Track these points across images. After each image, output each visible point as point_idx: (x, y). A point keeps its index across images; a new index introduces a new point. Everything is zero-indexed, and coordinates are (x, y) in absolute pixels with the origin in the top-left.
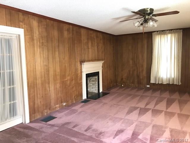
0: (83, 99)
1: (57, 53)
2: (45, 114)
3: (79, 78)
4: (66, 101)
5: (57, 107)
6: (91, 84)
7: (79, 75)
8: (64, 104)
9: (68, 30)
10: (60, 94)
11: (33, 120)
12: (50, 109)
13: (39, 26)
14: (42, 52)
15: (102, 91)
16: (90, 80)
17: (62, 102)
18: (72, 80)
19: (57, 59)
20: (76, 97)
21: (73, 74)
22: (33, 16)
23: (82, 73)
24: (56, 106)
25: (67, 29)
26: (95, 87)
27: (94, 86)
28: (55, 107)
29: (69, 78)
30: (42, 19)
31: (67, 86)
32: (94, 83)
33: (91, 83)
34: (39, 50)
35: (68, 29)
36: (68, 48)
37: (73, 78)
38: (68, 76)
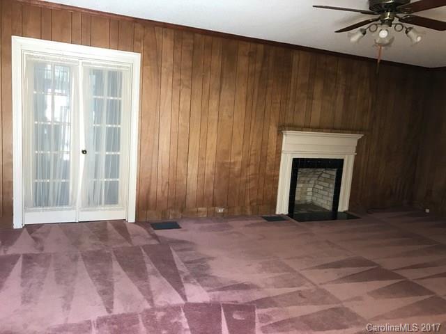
0: (277, 213)
1: (214, 104)
2: (171, 217)
3: (268, 164)
4: (228, 207)
5: (201, 212)
6: (319, 187)
7: (272, 156)
8: (221, 211)
9: (251, 55)
10: (212, 188)
11: (143, 220)
12: (182, 210)
13: (175, 48)
14: (176, 99)
15: (346, 208)
16: (320, 176)
17: (214, 205)
18: (248, 165)
19: (214, 116)
20: (255, 204)
21: (252, 153)
22: (165, 29)
23: (280, 153)
24: (200, 209)
25: (247, 54)
26: (328, 196)
27: (326, 193)
28: (196, 210)
29: (240, 159)
30: (184, 33)
31: (231, 176)
32: (327, 185)
33: (320, 183)
34: (170, 93)
35: (250, 53)
36: (244, 96)
37: (252, 161)
38: (239, 154)
